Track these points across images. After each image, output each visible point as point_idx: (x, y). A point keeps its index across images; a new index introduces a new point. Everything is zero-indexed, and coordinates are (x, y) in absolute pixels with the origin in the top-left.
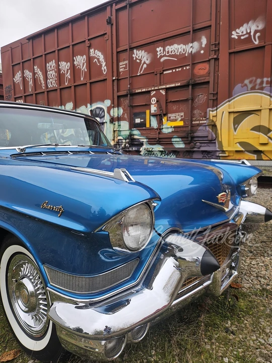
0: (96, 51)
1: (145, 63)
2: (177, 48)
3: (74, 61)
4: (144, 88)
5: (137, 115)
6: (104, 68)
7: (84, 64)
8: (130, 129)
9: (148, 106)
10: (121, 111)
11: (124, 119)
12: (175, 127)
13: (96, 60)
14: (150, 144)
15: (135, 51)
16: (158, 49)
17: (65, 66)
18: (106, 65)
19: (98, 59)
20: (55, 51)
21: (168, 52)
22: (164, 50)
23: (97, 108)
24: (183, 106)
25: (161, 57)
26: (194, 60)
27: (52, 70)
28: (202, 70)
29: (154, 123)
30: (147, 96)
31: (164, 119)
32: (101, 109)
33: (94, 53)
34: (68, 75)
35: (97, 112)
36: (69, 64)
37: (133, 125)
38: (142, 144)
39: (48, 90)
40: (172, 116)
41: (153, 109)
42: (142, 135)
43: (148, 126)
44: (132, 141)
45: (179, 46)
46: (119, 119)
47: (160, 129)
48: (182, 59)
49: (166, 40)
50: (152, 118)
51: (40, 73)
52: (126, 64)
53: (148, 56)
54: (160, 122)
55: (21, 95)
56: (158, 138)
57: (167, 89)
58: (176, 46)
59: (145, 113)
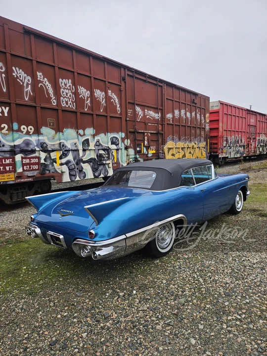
0: (113, 94)
1: (140, 115)
2: (152, 114)
3: (94, 92)
4: (142, 130)
5: (138, 145)
6: (118, 109)
7: (103, 99)
8: (135, 154)
9: (142, 141)
11: (131, 148)
13: (112, 100)
15: (136, 106)
16: (145, 110)
17: (85, 92)
19: (115, 101)
20: (72, 71)
22: (148, 112)
23: (114, 137)
25: (147, 115)
27: (68, 89)
31: (149, 149)
32: (117, 138)
34: (88, 103)
35: (114, 141)
36: (89, 92)
37: (136, 152)
39: (63, 109)
40: (152, 148)
41: (146, 143)
42: (140, 157)
43: (142, 152)
47: (148, 154)
50: (144, 148)
52: (131, 112)
53: (142, 112)
54: (147, 150)
57: (151, 133)
58: (152, 112)
59: (141, 144)
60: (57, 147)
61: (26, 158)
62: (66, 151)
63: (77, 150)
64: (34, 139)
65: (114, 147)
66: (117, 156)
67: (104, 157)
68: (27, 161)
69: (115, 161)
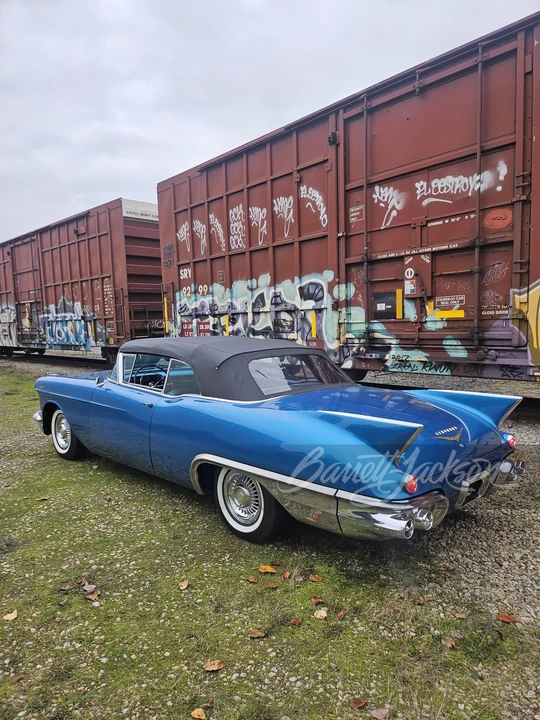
0: (311, 189)
1: (394, 208)
2: (452, 183)
3: (273, 205)
4: (391, 251)
5: (379, 297)
6: (323, 216)
7: (289, 210)
8: (368, 320)
9: (400, 282)
10: (352, 289)
11: (357, 304)
12: (448, 320)
13: (309, 204)
14: (404, 348)
15: (377, 188)
16: (418, 185)
17: (258, 214)
18: (326, 212)
19: (314, 203)
20: (242, 190)
21: (436, 189)
22: (429, 186)
23: (311, 284)
24: (463, 284)
25: (423, 198)
26: (483, 202)
27: (238, 220)
28: (499, 221)
29: (411, 313)
30: (398, 265)
31: (429, 307)
32: (317, 285)
33: (308, 193)
34: (264, 230)
35: (311, 291)
36: (265, 210)
37: (372, 315)
38: (388, 348)
39: (230, 253)
40: (444, 300)
41: (409, 287)
42: (389, 331)
43: (399, 316)
44: (371, 341)
45: (457, 180)
46: (348, 303)
47: (421, 323)
48: (461, 201)
49: (431, 170)
50: (406, 303)
51: (219, 225)
52: (361, 211)
53: (399, 196)
54: (422, 311)
55: (187, 261)
56: (417, 340)
57: (434, 254)
58: (450, 179)
59: (394, 294)
60: (226, 309)
61: (201, 324)
62: (233, 314)
63: (247, 314)
64: (207, 300)
65: (310, 304)
66: (317, 326)
67: (283, 327)
68: (202, 327)
69: (314, 336)
